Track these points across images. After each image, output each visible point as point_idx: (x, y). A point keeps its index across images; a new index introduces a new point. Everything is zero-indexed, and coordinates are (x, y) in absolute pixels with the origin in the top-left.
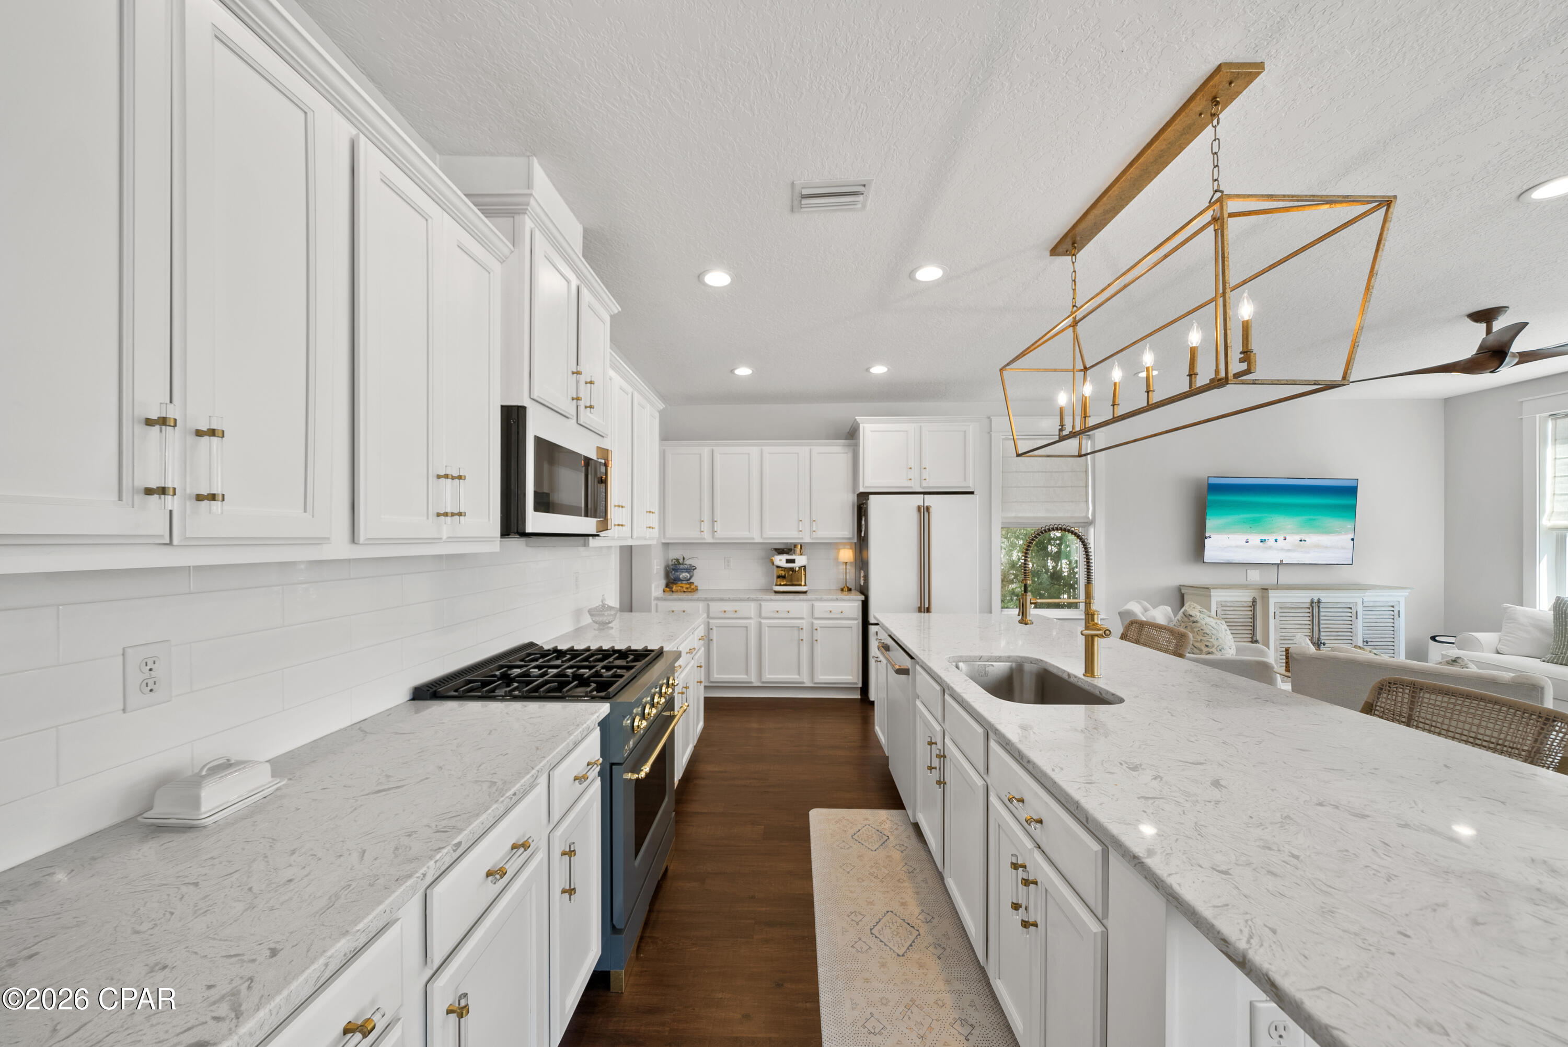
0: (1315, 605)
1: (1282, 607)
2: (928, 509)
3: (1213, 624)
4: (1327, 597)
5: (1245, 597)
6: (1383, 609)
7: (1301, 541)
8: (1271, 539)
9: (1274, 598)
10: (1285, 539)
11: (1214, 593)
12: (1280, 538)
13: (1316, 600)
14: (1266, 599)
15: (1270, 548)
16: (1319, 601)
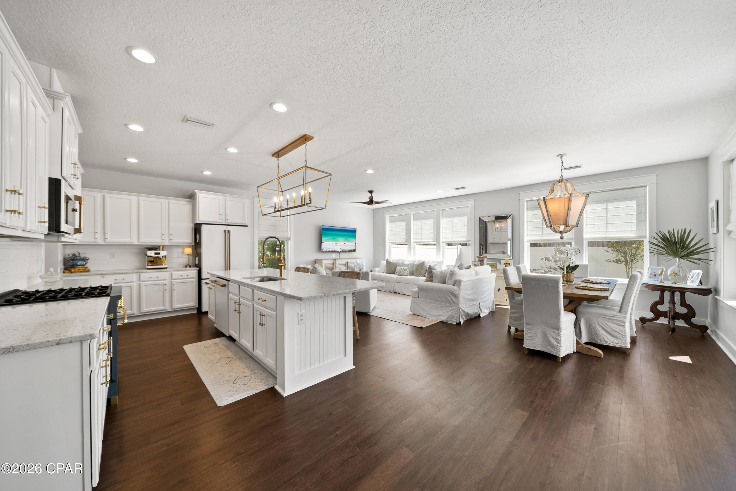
0: (347, 263)
1: (340, 264)
2: (229, 231)
3: (321, 269)
4: (349, 261)
5: (331, 262)
6: (361, 264)
7: (344, 243)
8: (338, 243)
9: (338, 262)
10: (341, 244)
11: (323, 261)
14: (336, 262)
15: (338, 245)
16: (347, 262)
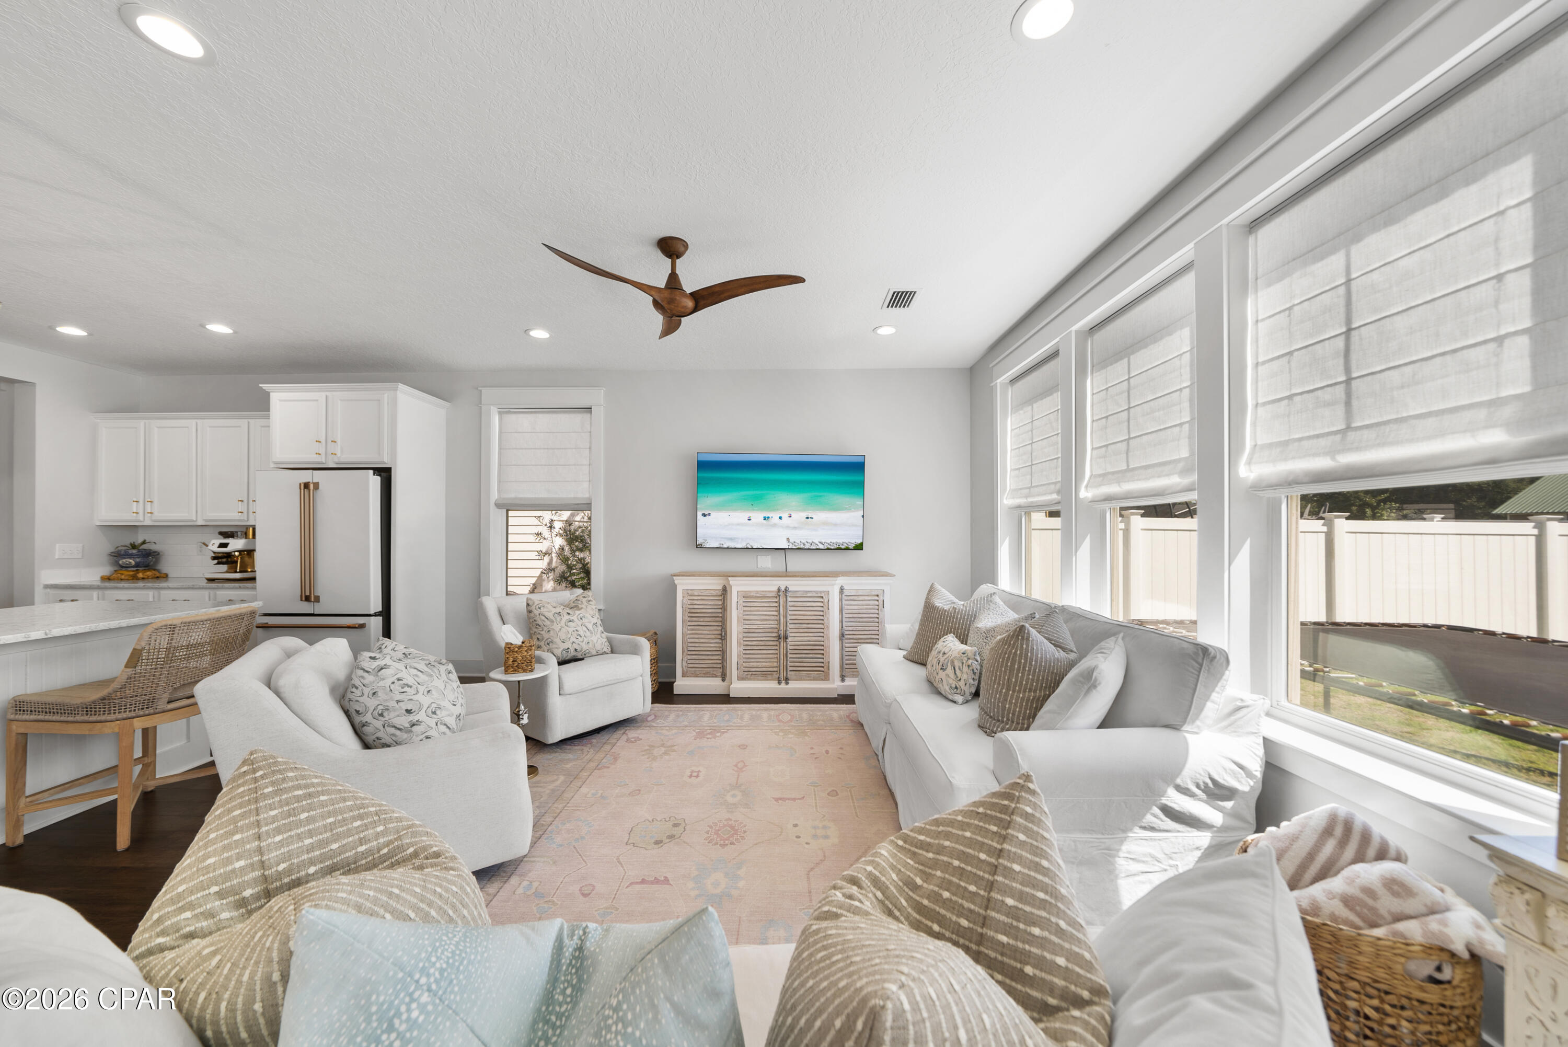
0: (782, 594)
1: (747, 596)
2: (316, 486)
4: (794, 585)
5: (714, 585)
6: (866, 598)
7: (807, 518)
8: (775, 516)
9: (736, 586)
10: (790, 517)
12: (785, 516)
13: (783, 589)
15: (774, 525)
16: (786, 590)
